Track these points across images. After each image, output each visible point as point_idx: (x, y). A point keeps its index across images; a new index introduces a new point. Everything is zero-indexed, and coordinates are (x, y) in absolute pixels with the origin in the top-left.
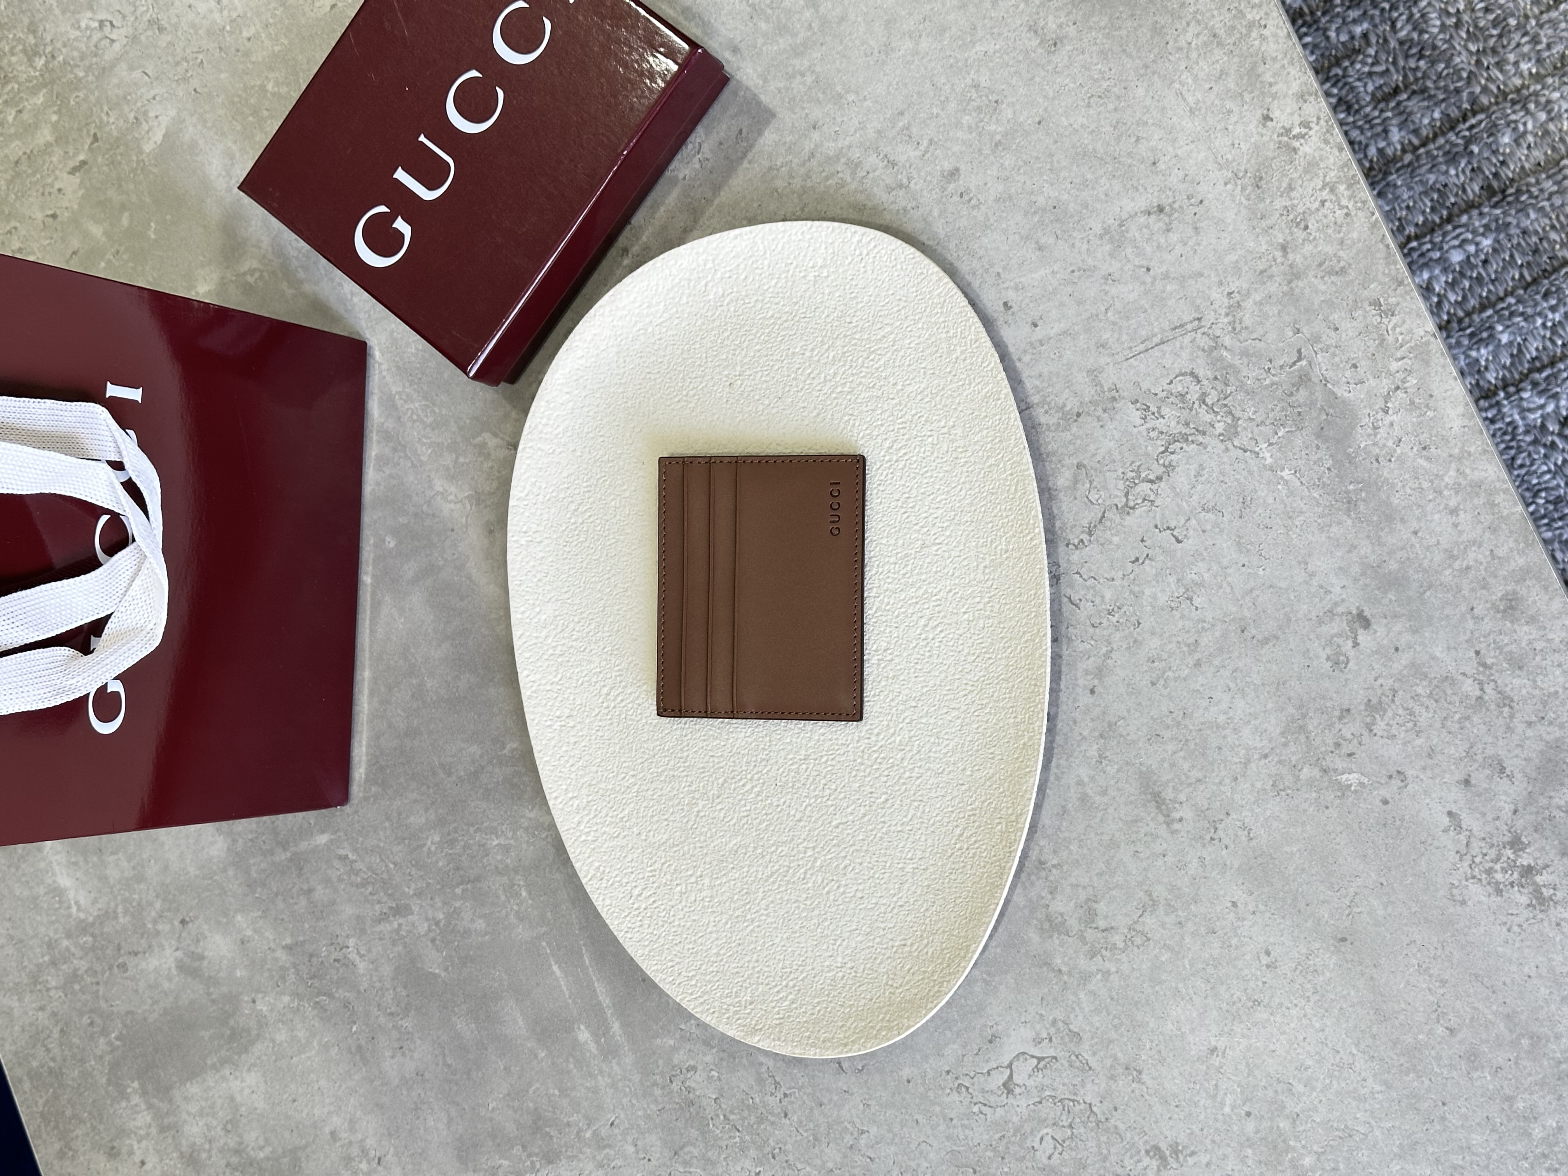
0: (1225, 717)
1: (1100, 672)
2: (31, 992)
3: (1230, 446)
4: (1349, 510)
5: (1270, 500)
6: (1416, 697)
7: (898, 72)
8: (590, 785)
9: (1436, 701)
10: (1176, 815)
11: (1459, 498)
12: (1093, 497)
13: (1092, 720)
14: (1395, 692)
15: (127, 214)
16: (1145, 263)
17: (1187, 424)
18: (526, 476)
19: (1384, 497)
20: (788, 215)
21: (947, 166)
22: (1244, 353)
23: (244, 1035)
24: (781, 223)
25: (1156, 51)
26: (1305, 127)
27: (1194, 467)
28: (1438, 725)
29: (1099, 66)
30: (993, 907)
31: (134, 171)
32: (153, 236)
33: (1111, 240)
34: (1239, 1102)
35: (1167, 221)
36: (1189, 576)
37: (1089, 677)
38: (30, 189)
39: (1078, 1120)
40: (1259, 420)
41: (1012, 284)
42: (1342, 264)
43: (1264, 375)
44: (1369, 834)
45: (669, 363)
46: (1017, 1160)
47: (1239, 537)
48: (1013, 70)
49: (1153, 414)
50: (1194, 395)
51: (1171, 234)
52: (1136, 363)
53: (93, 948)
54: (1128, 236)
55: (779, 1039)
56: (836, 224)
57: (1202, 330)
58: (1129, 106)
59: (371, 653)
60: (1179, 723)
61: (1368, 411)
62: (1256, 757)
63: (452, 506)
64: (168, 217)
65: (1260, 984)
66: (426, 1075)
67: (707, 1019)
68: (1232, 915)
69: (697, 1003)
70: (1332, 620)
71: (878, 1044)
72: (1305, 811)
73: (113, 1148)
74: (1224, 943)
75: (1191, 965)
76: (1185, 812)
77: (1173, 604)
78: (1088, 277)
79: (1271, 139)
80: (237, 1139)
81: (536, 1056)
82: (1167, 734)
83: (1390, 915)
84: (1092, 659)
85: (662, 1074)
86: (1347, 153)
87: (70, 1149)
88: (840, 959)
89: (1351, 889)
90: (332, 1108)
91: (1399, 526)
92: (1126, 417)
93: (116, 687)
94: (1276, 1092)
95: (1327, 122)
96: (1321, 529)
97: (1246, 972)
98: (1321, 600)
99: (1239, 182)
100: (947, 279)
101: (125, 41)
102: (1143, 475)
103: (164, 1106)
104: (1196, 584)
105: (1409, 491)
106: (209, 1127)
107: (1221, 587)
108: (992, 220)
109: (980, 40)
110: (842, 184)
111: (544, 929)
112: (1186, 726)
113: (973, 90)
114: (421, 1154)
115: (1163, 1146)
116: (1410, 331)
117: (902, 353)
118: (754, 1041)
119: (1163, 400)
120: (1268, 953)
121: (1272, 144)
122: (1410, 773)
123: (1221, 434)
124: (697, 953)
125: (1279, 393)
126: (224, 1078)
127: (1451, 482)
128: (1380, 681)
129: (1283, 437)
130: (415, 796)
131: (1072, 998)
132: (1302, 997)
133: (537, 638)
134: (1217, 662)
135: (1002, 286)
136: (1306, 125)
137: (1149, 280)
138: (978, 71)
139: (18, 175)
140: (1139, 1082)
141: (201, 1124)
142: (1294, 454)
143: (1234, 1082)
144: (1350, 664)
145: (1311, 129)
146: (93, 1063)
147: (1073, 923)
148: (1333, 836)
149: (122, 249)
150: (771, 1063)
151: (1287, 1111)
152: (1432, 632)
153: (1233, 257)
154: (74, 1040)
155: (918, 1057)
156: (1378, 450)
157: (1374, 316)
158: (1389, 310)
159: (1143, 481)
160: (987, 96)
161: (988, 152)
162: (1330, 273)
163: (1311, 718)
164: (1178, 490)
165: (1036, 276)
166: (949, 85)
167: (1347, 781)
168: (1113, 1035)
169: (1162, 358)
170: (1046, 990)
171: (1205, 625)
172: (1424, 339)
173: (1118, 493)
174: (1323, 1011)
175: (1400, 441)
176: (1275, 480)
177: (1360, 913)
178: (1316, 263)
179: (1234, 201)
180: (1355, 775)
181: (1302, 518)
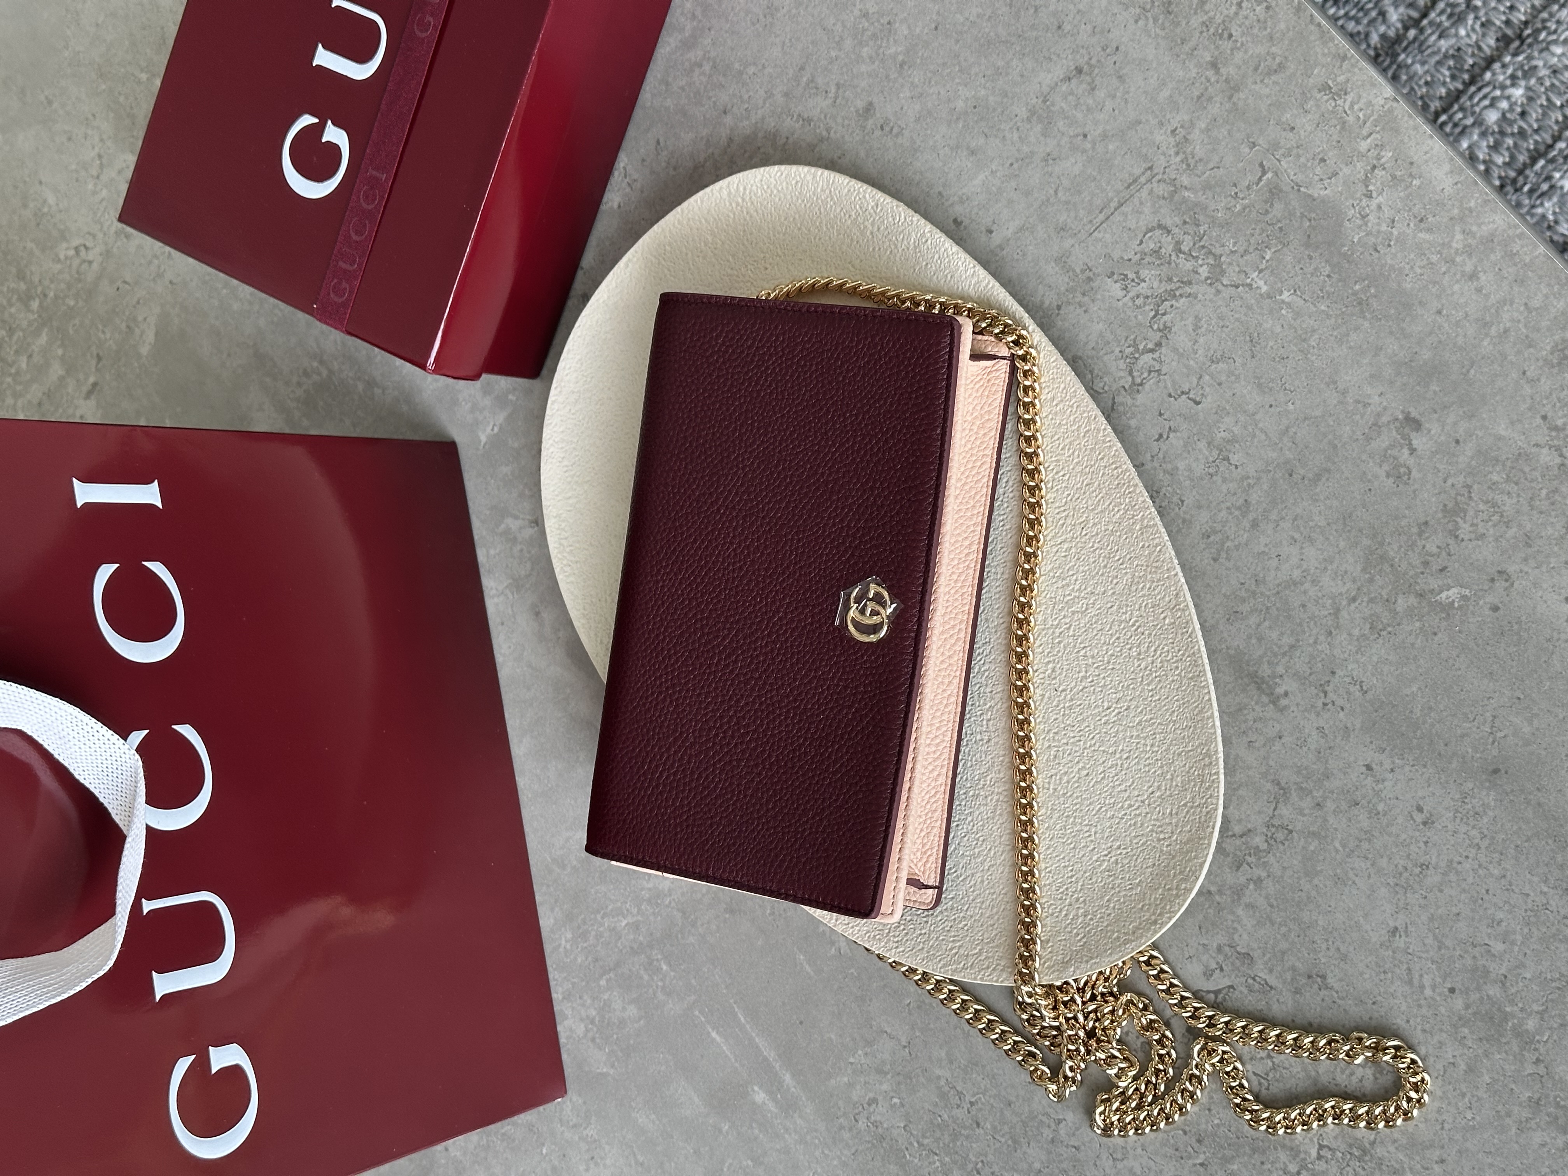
0: (1299, 571)
3: (1220, 287)
4: (1362, 312)
5: (1278, 329)
6: (1493, 486)
7: (788, 29)
9: (1517, 484)
10: (1280, 691)
11: (1474, 260)
14: (1469, 487)
16: (1079, 130)
17: (1170, 279)
19: (1394, 286)
21: (860, 104)
22: (1207, 187)
27: (1190, 322)
28: (1526, 508)
31: (139, 376)
33: (1040, 120)
34: (1438, 980)
35: (1090, 81)
40: (1242, 250)
41: (956, 198)
42: (1278, 60)
43: (1233, 202)
44: (1489, 648)
47: (1257, 378)
49: (1133, 280)
50: (1168, 248)
51: (1097, 92)
52: (1100, 236)
54: (1055, 109)
57: (1157, 178)
60: (1254, 593)
61: (1351, 201)
62: (1344, 603)
65: (1422, 845)
68: (1369, 781)
70: (1379, 434)
72: (1413, 644)
74: (1370, 812)
75: (1344, 846)
76: (1288, 685)
77: (1211, 471)
78: (1028, 165)
81: (720, 1131)
82: (1245, 608)
83: (1538, 729)
85: (845, 1114)
89: (1488, 714)
91: (1420, 311)
92: (1107, 294)
94: (1474, 957)
96: (1340, 342)
98: (1362, 417)
99: (1149, 14)
101: (100, 259)
102: (1141, 347)
104: (1229, 441)
105: (1419, 271)
107: (1254, 436)
108: (918, 143)
111: (693, 998)
112: (1262, 594)
113: (864, 20)
116: (1369, 104)
119: (1138, 263)
120: (1420, 809)
122: (1512, 569)
123: (1207, 278)
125: (1254, 214)
127: (1460, 246)
128: (1450, 482)
129: (1271, 259)
131: (1230, 917)
132: (1470, 846)
134: (1274, 516)
135: (945, 203)
137: (1088, 146)
142: (1289, 273)
143: (1427, 959)
144: (1415, 474)
148: (1451, 662)
150: (946, 1073)
151: (1493, 976)
152: (1490, 411)
153: (1165, 93)
156: (1373, 240)
157: (1327, 101)
158: (1341, 90)
159: (1143, 354)
160: (878, 21)
161: (896, 75)
162: (1269, 74)
163: (1389, 544)
164: (1181, 350)
165: (976, 182)
166: (839, 24)
167: (1447, 598)
168: (1284, 945)
169: (1124, 221)
170: (1201, 917)
171: (1250, 481)
172: (1386, 107)
173: (1122, 374)
174: (1497, 855)
175: (1393, 221)
176: (1277, 307)
177: (1505, 737)
178: (1251, 68)
179: (1149, 36)
180: (1454, 590)
181: (1317, 336)
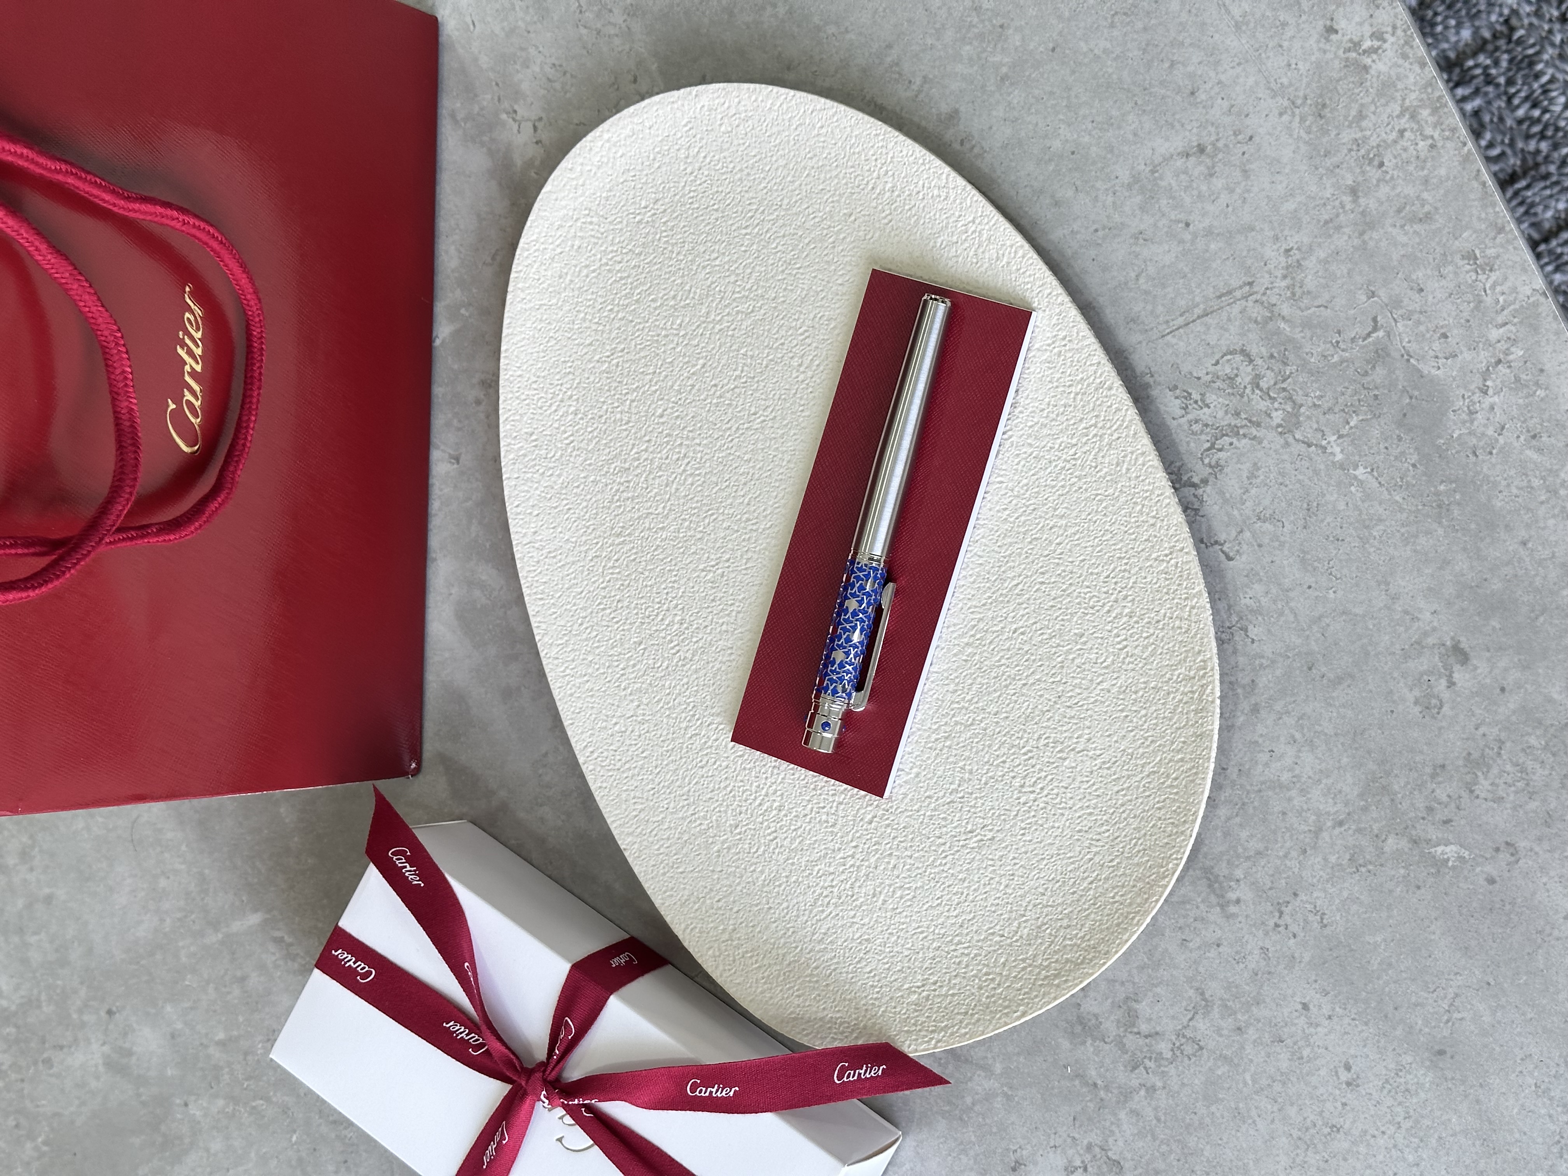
0: (1290, 774)
3: (1290, 439)
4: (1440, 516)
5: (1342, 506)
6: (1528, 750)
9: (1554, 755)
10: (1232, 896)
14: (1501, 743)
16: (1182, 216)
17: (1237, 414)
19: (1483, 498)
21: (946, 108)
22: (1307, 324)
23: (177, 1142)
26: (1378, 39)
27: (1247, 466)
28: (1556, 784)
33: (1142, 190)
35: (1210, 164)
36: (1243, 601)
40: (1326, 406)
42: (1427, 208)
43: (1331, 351)
44: (1472, 921)
47: (1303, 552)
49: (1196, 402)
50: (1245, 378)
51: (1214, 180)
52: (1174, 341)
53: (17, 1041)
54: (1163, 183)
57: (1254, 297)
58: (1160, 24)
60: (1233, 783)
61: (1462, 391)
62: (1329, 824)
65: (1339, 1105)
68: (1302, 1021)
70: (1420, 654)
72: (1391, 891)
74: (1293, 1054)
75: (1254, 1081)
76: (1243, 892)
78: (1114, 236)
79: (1336, 56)
83: (1499, 1022)
86: (1431, 70)
89: (1450, 990)
91: (1504, 535)
92: (1162, 407)
95: (1405, 31)
96: (1406, 542)
97: (1322, 1090)
99: (1297, 111)
102: (1185, 478)
104: (1252, 611)
105: (1515, 491)
107: (1281, 614)
112: (1242, 786)
113: (974, 13)
116: (1514, 290)
119: (1208, 385)
120: (1348, 1068)
121: (1337, 62)
122: (1522, 844)
123: (1279, 426)
125: (1350, 372)
128: (1482, 730)
129: (1356, 427)
131: (1110, 1118)
132: (1391, 1122)
134: (1278, 707)
136: (1378, 36)
137: (1188, 237)
142: (1370, 448)
144: (1446, 709)
145: (1385, 41)
147: (1110, 1027)
148: (1427, 923)
152: (1548, 667)
153: (1290, 206)
156: (1474, 441)
157: (1467, 272)
158: (1487, 264)
159: (1184, 485)
160: (990, 20)
161: (993, 88)
162: (1412, 221)
163: (1396, 776)
164: (1228, 495)
167: (1443, 853)
168: (1161, 1166)
169: (1204, 333)
170: (1079, 1108)
171: (1264, 661)
172: (1532, 299)
174: (1416, 1140)
175: (1503, 428)
176: (1347, 481)
177: (1462, 1019)
178: (1394, 208)
179: (1291, 135)
180: (1453, 848)
181: (1382, 527)
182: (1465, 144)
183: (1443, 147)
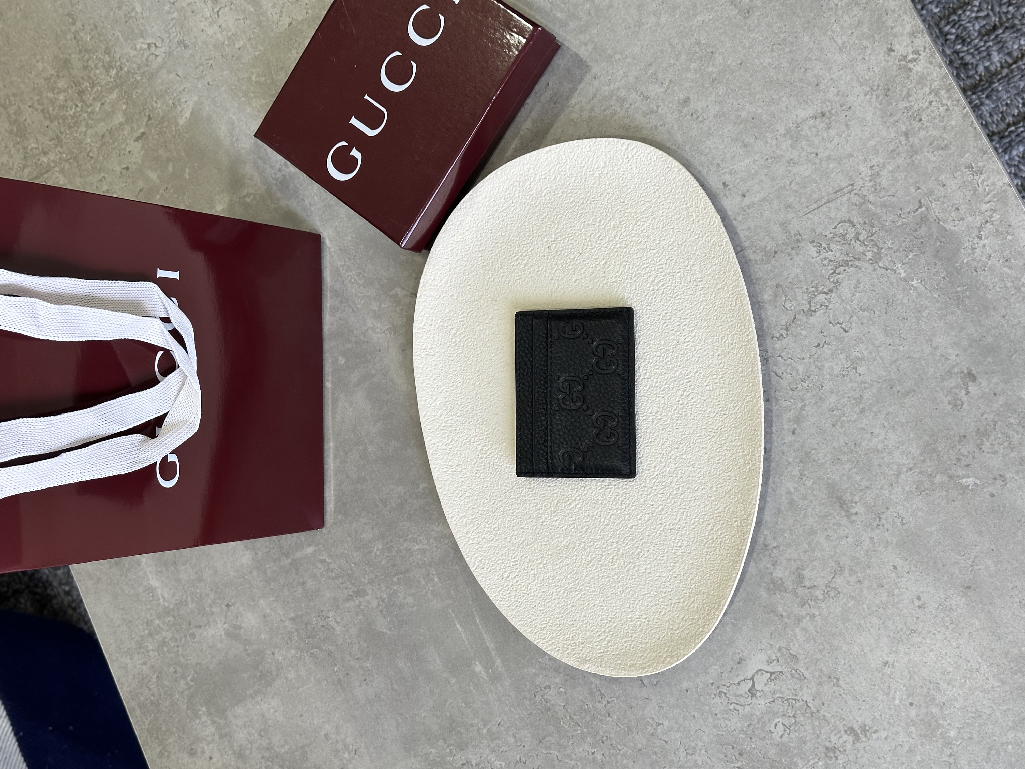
0: (882, 445)
1: (798, 420)
2: (138, 653)
3: (877, 267)
4: (958, 304)
5: (905, 301)
6: (1009, 425)
7: (647, 38)
8: (473, 508)
10: (853, 511)
12: (788, 305)
13: (794, 451)
14: (995, 422)
15: (171, 164)
16: (814, 150)
17: (847, 254)
18: (423, 313)
19: (981, 294)
20: (581, 136)
21: (682, 96)
22: (884, 205)
23: (269, 675)
24: (575, 141)
25: (815, 11)
26: (916, 54)
27: (853, 282)
29: (778, 24)
30: (735, 575)
31: (174, 137)
32: (187, 177)
33: (792, 137)
34: (904, 697)
35: (828, 122)
36: (854, 354)
37: (791, 424)
38: (112, 152)
39: (799, 712)
40: (895, 248)
41: (728, 170)
42: (946, 142)
43: (897, 219)
44: (983, 517)
45: (509, 236)
46: (760, 739)
47: (886, 326)
48: (722, 31)
49: (825, 249)
50: (851, 235)
51: (831, 131)
52: (812, 217)
53: (174, 624)
54: (803, 133)
55: (601, 666)
56: (611, 139)
57: (854, 192)
58: (798, 49)
59: (333, 431)
60: (852, 451)
61: (968, 238)
62: (904, 470)
63: (379, 335)
64: (196, 164)
65: (915, 618)
66: (382, 697)
67: (554, 654)
68: (893, 575)
69: (547, 644)
70: (950, 377)
71: (665, 667)
72: (939, 504)
73: (192, 749)
74: (889, 593)
75: (869, 609)
76: (859, 508)
77: (844, 373)
78: (777, 162)
79: (894, 64)
80: (268, 741)
81: (449, 682)
82: (845, 458)
83: (999, 570)
84: (792, 411)
85: (529, 691)
86: (945, 70)
87: (166, 751)
88: (637, 613)
89: (973, 554)
90: (325, 720)
91: (992, 313)
92: (807, 252)
93: (173, 458)
94: (929, 689)
95: (930, 50)
96: (941, 318)
97: (905, 611)
99: (874, 93)
100: (684, 170)
101: (164, 55)
102: (820, 289)
103: (222, 722)
104: (859, 359)
105: (998, 289)
106: (250, 734)
107: (875, 360)
108: (712, 130)
109: (700, 13)
110: (614, 114)
111: (450, 601)
112: (856, 452)
113: (696, 46)
114: (381, 747)
115: (856, 727)
116: (994, 184)
117: (657, 220)
118: (585, 667)
119: (831, 239)
120: (919, 598)
121: (895, 67)
122: (1008, 475)
123: (870, 260)
124: (546, 612)
125: (908, 230)
126: (258, 703)
128: (985, 416)
129: (912, 259)
130: (364, 520)
131: (791, 633)
132: (943, 626)
133: (435, 416)
134: (875, 409)
135: (721, 172)
136: (916, 52)
137: (817, 161)
138: (699, 33)
139: (104, 144)
140: (838, 686)
141: (245, 732)
142: (920, 269)
143: (901, 683)
144: (964, 406)
145: (920, 55)
146: (177, 696)
147: (789, 584)
148: (959, 519)
149: (169, 186)
150: (598, 682)
151: (937, 702)
152: (1018, 381)
153: (872, 143)
154: (165, 682)
155: (693, 675)
156: (976, 264)
157: (968, 175)
158: (978, 171)
159: (820, 293)
160: (706, 49)
161: (708, 85)
162: (938, 149)
163: (940, 443)
164: (844, 298)
165: (743, 164)
166: (680, 44)
167: (966, 482)
168: (819, 656)
169: (828, 212)
170: (773, 628)
171: (866, 385)
172: (1003, 188)
173: (804, 302)
174: (957, 635)
175: (990, 256)
177: (979, 569)
178: (928, 143)
179: (871, 106)
180: (971, 479)
181: (927, 311)
182: (965, 108)
183: (953, 110)
